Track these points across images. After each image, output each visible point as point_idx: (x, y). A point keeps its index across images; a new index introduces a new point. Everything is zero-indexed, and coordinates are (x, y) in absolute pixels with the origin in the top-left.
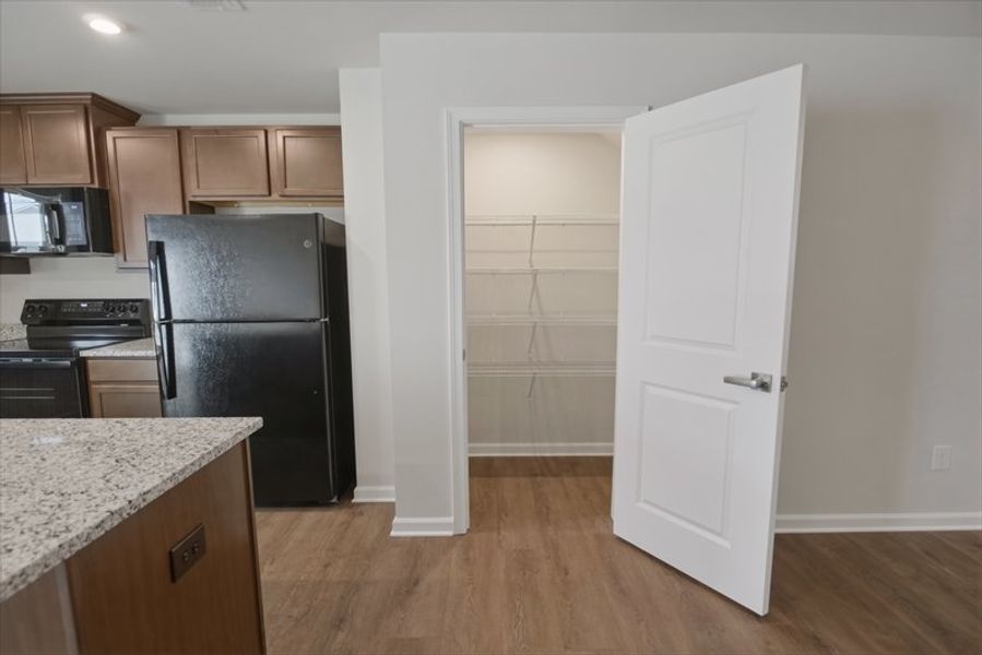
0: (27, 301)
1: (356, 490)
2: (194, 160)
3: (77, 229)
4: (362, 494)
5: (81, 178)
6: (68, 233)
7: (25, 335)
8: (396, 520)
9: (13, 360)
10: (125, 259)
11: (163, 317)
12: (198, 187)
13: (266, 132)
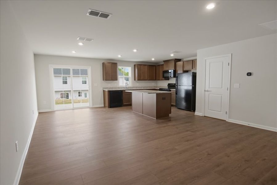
0: (168, 84)
2: (184, 65)
6: (171, 75)
7: (168, 87)
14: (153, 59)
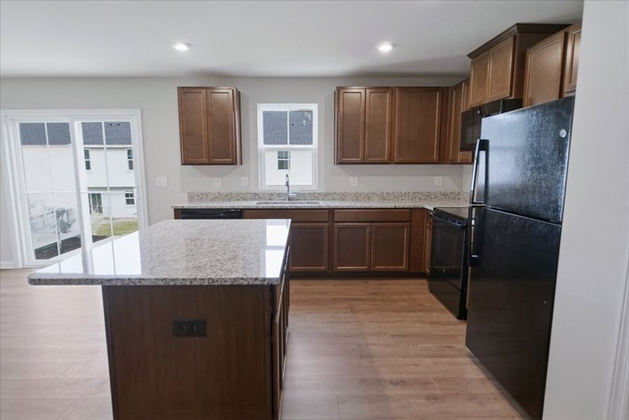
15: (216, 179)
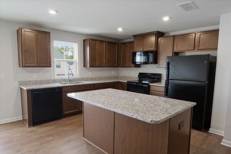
0: (139, 73)
1: (210, 129)
2: (176, 42)
3: (151, 59)
4: (211, 130)
5: (153, 49)
6: (150, 60)
7: (138, 79)
8: (223, 140)
9: (133, 84)
10: (159, 65)
11: (167, 78)
12: (177, 49)
13: (195, 34)
14: (120, 30)
15: (33, 74)
